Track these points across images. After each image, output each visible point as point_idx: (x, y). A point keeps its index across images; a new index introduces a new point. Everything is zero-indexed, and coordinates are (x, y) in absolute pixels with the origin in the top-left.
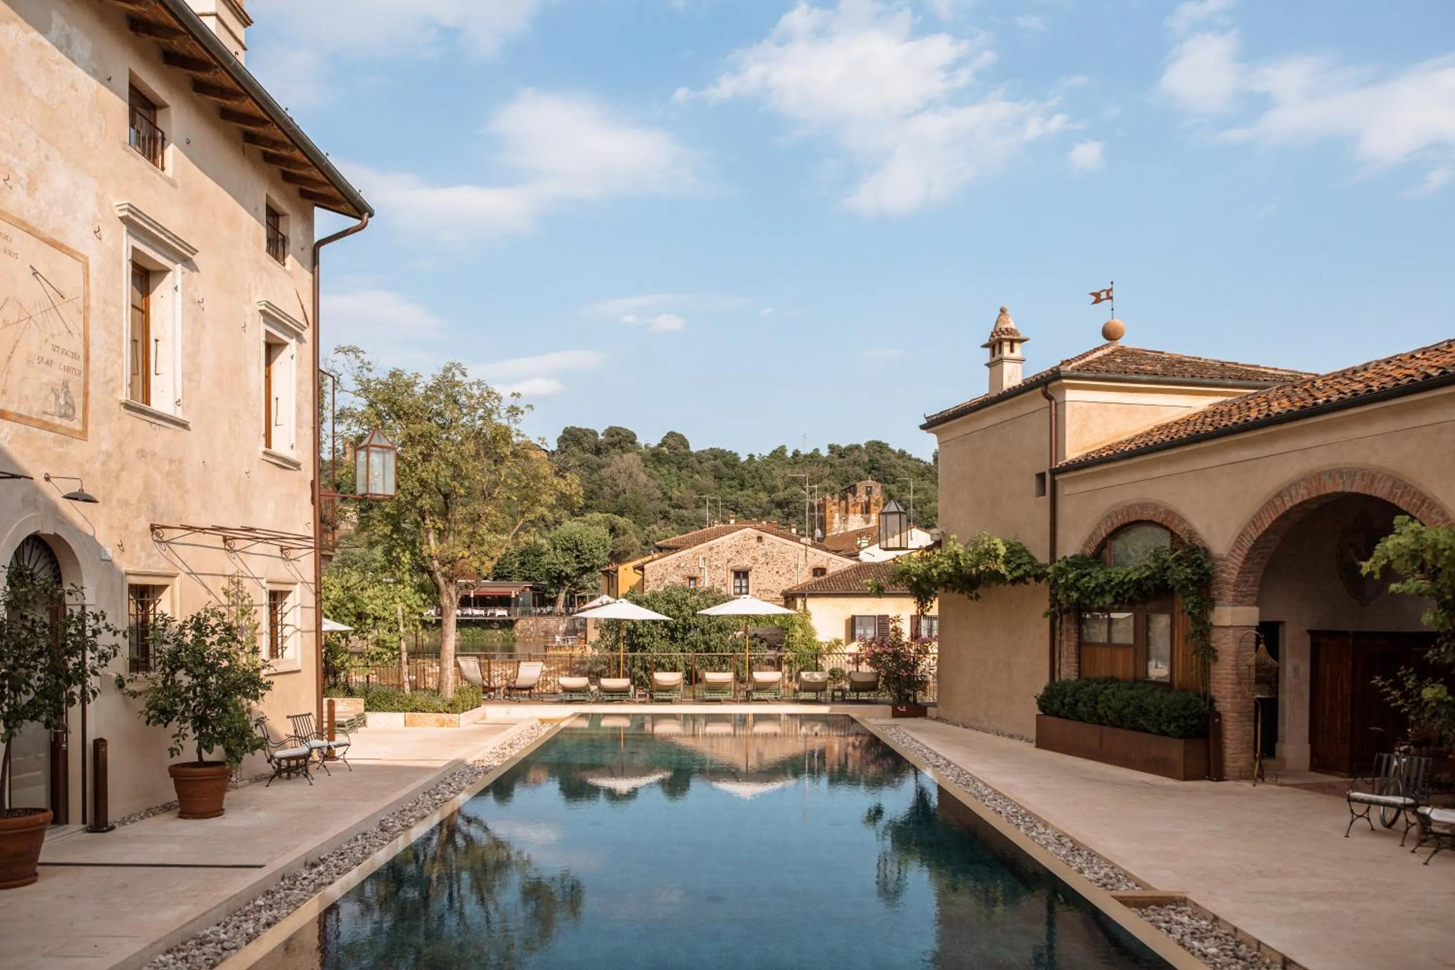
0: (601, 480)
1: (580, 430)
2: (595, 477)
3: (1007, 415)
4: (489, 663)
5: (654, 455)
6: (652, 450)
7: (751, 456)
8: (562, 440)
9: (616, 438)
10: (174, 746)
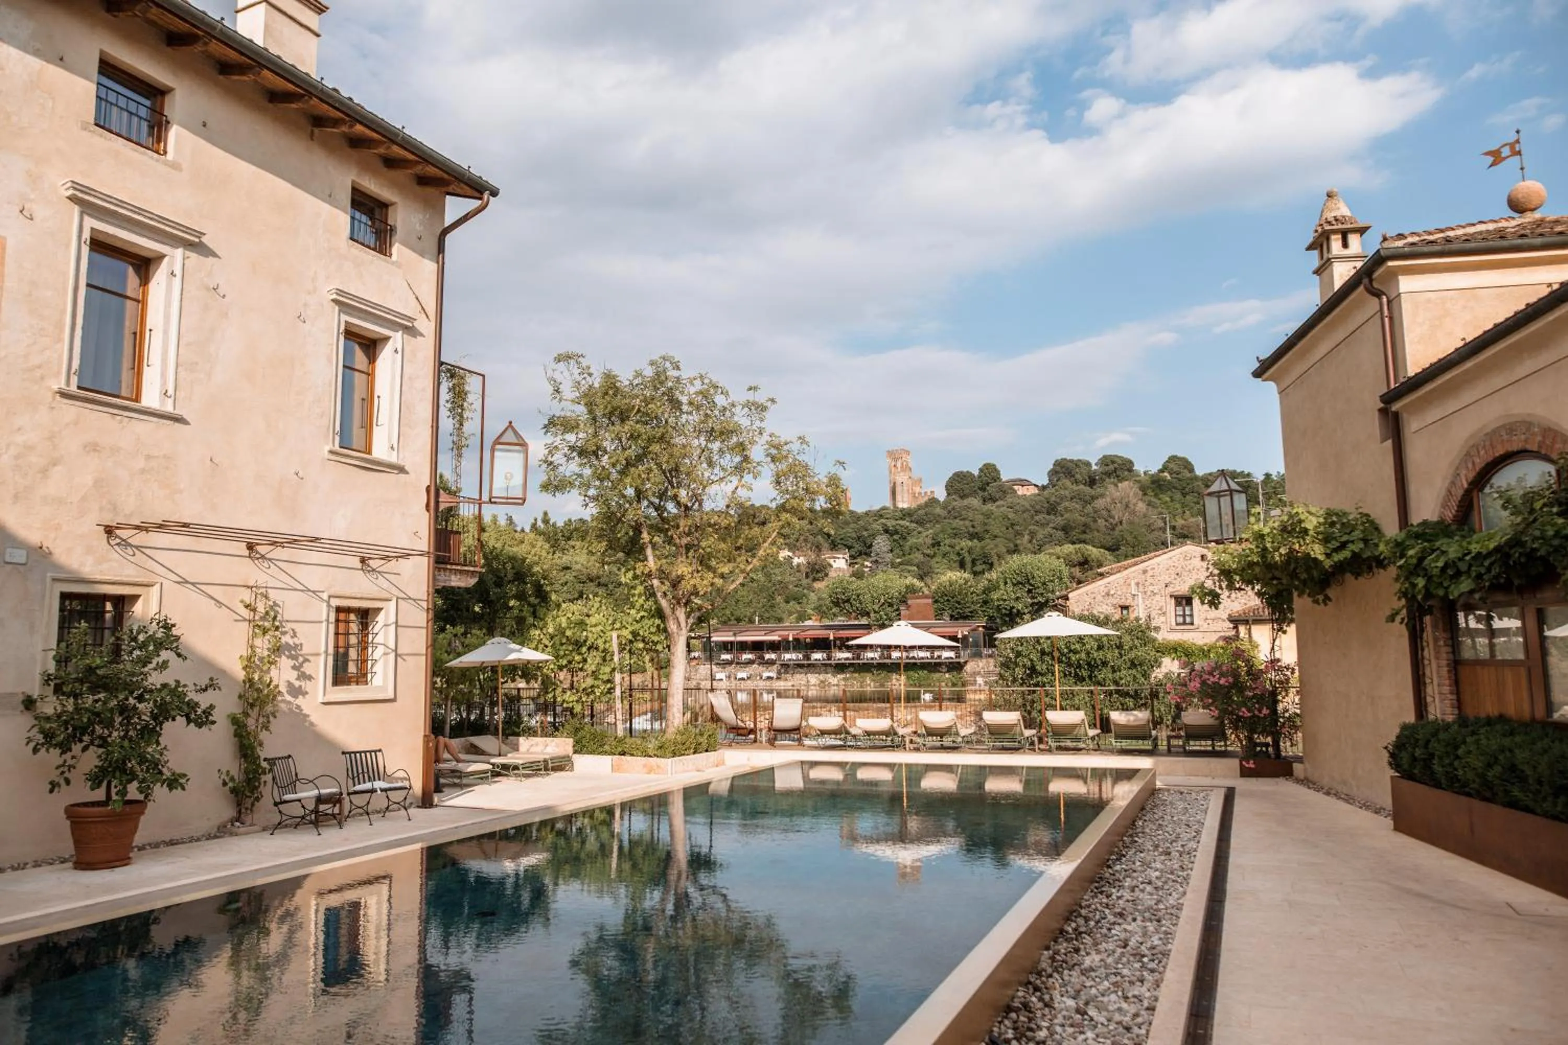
0: (1096, 512)
1: (1072, 461)
2: (1089, 509)
5: (1153, 482)
6: (1153, 475)
7: (1268, 476)
8: (1053, 473)
9: (1111, 467)
10: (57, 780)
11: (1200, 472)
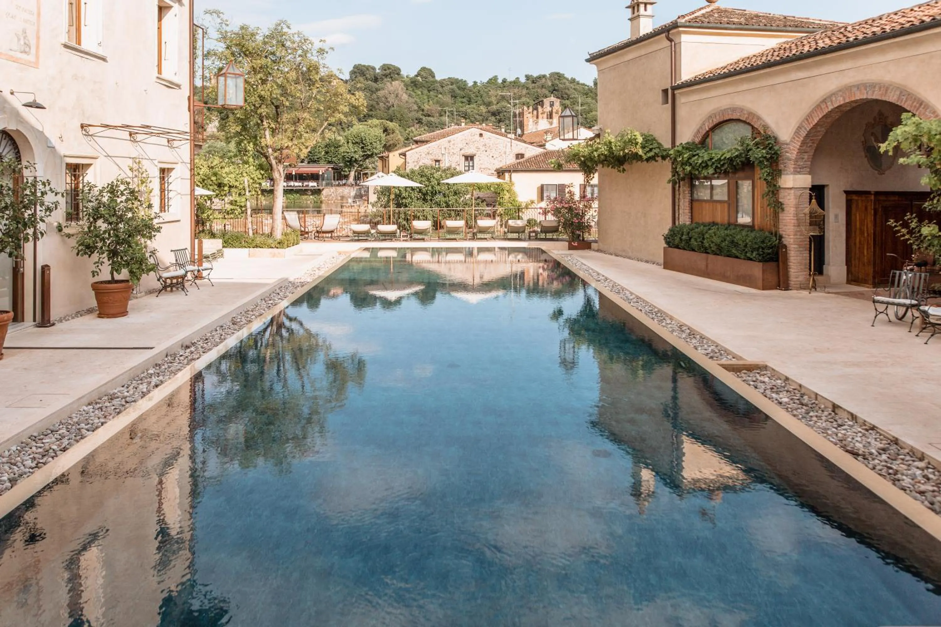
0: (378, 98)
1: (364, 66)
2: (374, 96)
3: (643, 52)
4: (305, 217)
5: (412, 82)
6: (411, 79)
7: (475, 83)
8: (353, 73)
9: (388, 71)
10: (95, 270)
11: (438, 78)
